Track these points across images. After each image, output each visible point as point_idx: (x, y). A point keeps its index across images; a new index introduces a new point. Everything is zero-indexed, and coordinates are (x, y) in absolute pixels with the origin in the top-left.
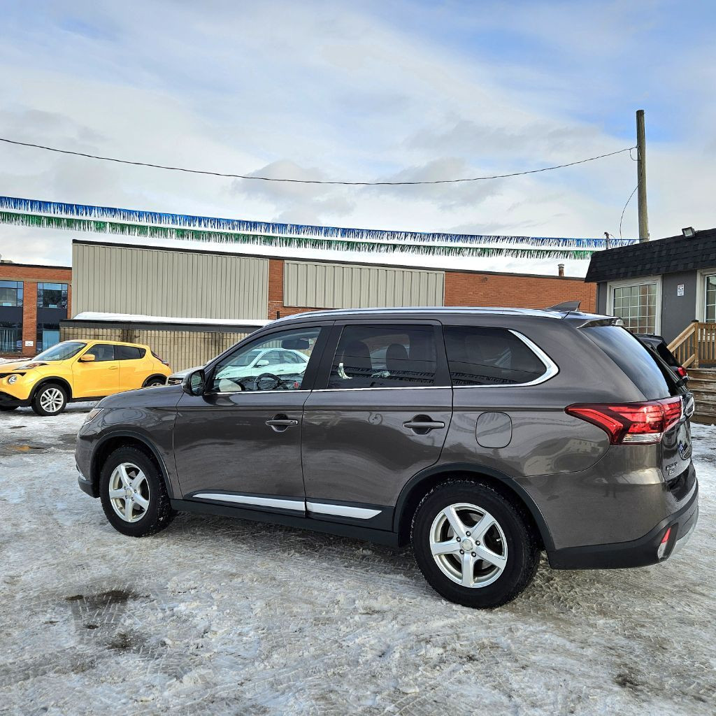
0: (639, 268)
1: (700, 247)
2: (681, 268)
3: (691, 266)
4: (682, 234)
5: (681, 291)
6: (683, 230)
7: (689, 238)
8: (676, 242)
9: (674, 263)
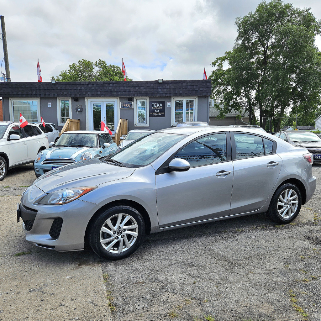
0: (30, 93)
1: (59, 88)
2: (51, 96)
3: (56, 95)
4: (50, 82)
5: (49, 105)
6: (51, 80)
7: (54, 84)
8: (47, 84)
9: (47, 93)
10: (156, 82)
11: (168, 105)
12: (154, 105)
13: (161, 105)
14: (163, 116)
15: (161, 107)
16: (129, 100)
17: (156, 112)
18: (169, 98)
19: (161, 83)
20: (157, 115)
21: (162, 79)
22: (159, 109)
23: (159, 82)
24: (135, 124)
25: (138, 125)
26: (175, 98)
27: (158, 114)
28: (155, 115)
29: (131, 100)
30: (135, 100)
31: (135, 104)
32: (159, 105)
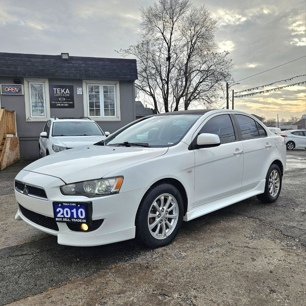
10: (59, 57)
11: (79, 91)
12: (56, 90)
13: (68, 91)
14: (72, 106)
15: (68, 93)
16: (16, 83)
17: (60, 101)
18: (79, 82)
19: (65, 60)
20: (62, 105)
21: (68, 54)
22: (65, 97)
23: (63, 57)
24: (27, 117)
25: (32, 120)
26: (88, 81)
27: (64, 104)
28: (60, 105)
29: (18, 81)
30: (25, 82)
31: (26, 89)
32: (65, 91)
